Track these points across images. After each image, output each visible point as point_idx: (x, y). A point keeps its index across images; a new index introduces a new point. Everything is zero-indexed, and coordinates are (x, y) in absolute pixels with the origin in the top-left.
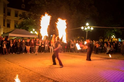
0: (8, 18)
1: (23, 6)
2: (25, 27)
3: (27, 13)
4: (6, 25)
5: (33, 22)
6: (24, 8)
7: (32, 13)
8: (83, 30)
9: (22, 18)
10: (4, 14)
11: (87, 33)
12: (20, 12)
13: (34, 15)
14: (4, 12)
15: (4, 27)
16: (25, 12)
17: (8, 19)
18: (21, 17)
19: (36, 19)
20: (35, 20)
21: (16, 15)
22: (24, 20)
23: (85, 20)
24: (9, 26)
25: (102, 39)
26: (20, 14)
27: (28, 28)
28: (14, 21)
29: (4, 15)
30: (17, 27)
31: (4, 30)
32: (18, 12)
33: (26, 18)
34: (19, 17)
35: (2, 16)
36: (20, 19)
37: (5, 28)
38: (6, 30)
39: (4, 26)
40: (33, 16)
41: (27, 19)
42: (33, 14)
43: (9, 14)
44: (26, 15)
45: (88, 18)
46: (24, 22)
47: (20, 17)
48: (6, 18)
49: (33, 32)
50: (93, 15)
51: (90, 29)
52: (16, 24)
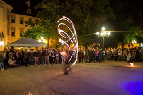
0: (12, 25)
1: (29, 11)
2: (32, 35)
3: (33, 19)
4: (10, 34)
5: (41, 29)
6: (30, 13)
7: (39, 19)
8: (99, 35)
9: (29, 24)
10: (8, 21)
11: (103, 39)
12: (26, 18)
14: (8, 20)
15: (8, 36)
16: (32, 17)
17: (13, 27)
18: (27, 24)
20: (43, 27)
21: (22, 22)
22: (30, 27)
23: (100, 24)
24: (13, 34)
26: (26, 21)
27: (35, 36)
28: (19, 29)
29: (8, 23)
30: (23, 35)
31: (8, 40)
32: (23, 18)
33: (33, 25)
35: (6, 23)
36: (26, 26)
37: (9, 37)
38: (11, 39)
39: (8, 35)
40: (41, 22)
42: (41, 20)
43: (13, 21)
44: (33, 21)
45: (104, 21)
46: (30, 29)
47: (26, 24)
48: (11, 25)
49: (41, 41)
50: (109, 18)
51: (107, 34)
52: (22, 32)
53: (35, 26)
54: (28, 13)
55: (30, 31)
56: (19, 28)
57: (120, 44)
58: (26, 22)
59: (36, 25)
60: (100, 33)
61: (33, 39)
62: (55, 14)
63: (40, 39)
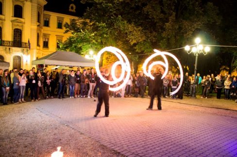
0: (45, 30)
1: (72, 8)
2: (75, 47)
3: (78, 20)
4: (41, 44)
5: (90, 37)
6: (74, 11)
7: (88, 21)
8: (189, 52)
9: (71, 30)
10: (38, 24)
11: (197, 58)
12: (67, 19)
13: (91, 24)
14: (39, 21)
15: (38, 48)
16: (76, 18)
17: (46, 32)
18: (68, 29)
19: (95, 32)
20: (93, 34)
21: (60, 26)
22: (72, 33)
23: (192, 33)
24: (46, 45)
25: (227, 70)
26: (67, 23)
27: (80, 49)
28: (56, 37)
29: (38, 26)
30: (61, 47)
31: (38, 53)
32: (63, 18)
33: (77, 30)
34: (64, 29)
35: (35, 27)
36: (67, 32)
37: (39, 50)
38: (42, 52)
39: (38, 45)
40: (91, 26)
41: (78, 32)
42: (90, 22)
43: (47, 24)
44: (78, 24)
45: (199, 28)
46: (73, 38)
47: (66, 28)
48: (42, 30)
49: (90, 57)
50: (209, 21)
51: (203, 50)
52: (59, 41)
53: (80, 32)
54: (70, 10)
55: (72, 40)
56: (56, 35)
57: (225, 69)
58: (67, 25)
59: (81, 30)
60: (191, 48)
61: (77, 54)
62: (115, 12)
63: (88, 54)
